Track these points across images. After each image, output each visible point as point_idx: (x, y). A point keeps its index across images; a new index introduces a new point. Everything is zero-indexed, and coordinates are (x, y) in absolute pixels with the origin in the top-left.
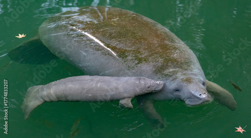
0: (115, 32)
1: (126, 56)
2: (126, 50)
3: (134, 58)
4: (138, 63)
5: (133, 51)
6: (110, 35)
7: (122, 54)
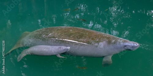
1: (91, 43)
7: (88, 43)
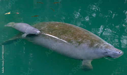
0: (61, 32)
1: (72, 42)
2: (70, 39)
3: (76, 42)
4: (79, 44)
5: (74, 39)
6: (59, 33)
7: (69, 41)
